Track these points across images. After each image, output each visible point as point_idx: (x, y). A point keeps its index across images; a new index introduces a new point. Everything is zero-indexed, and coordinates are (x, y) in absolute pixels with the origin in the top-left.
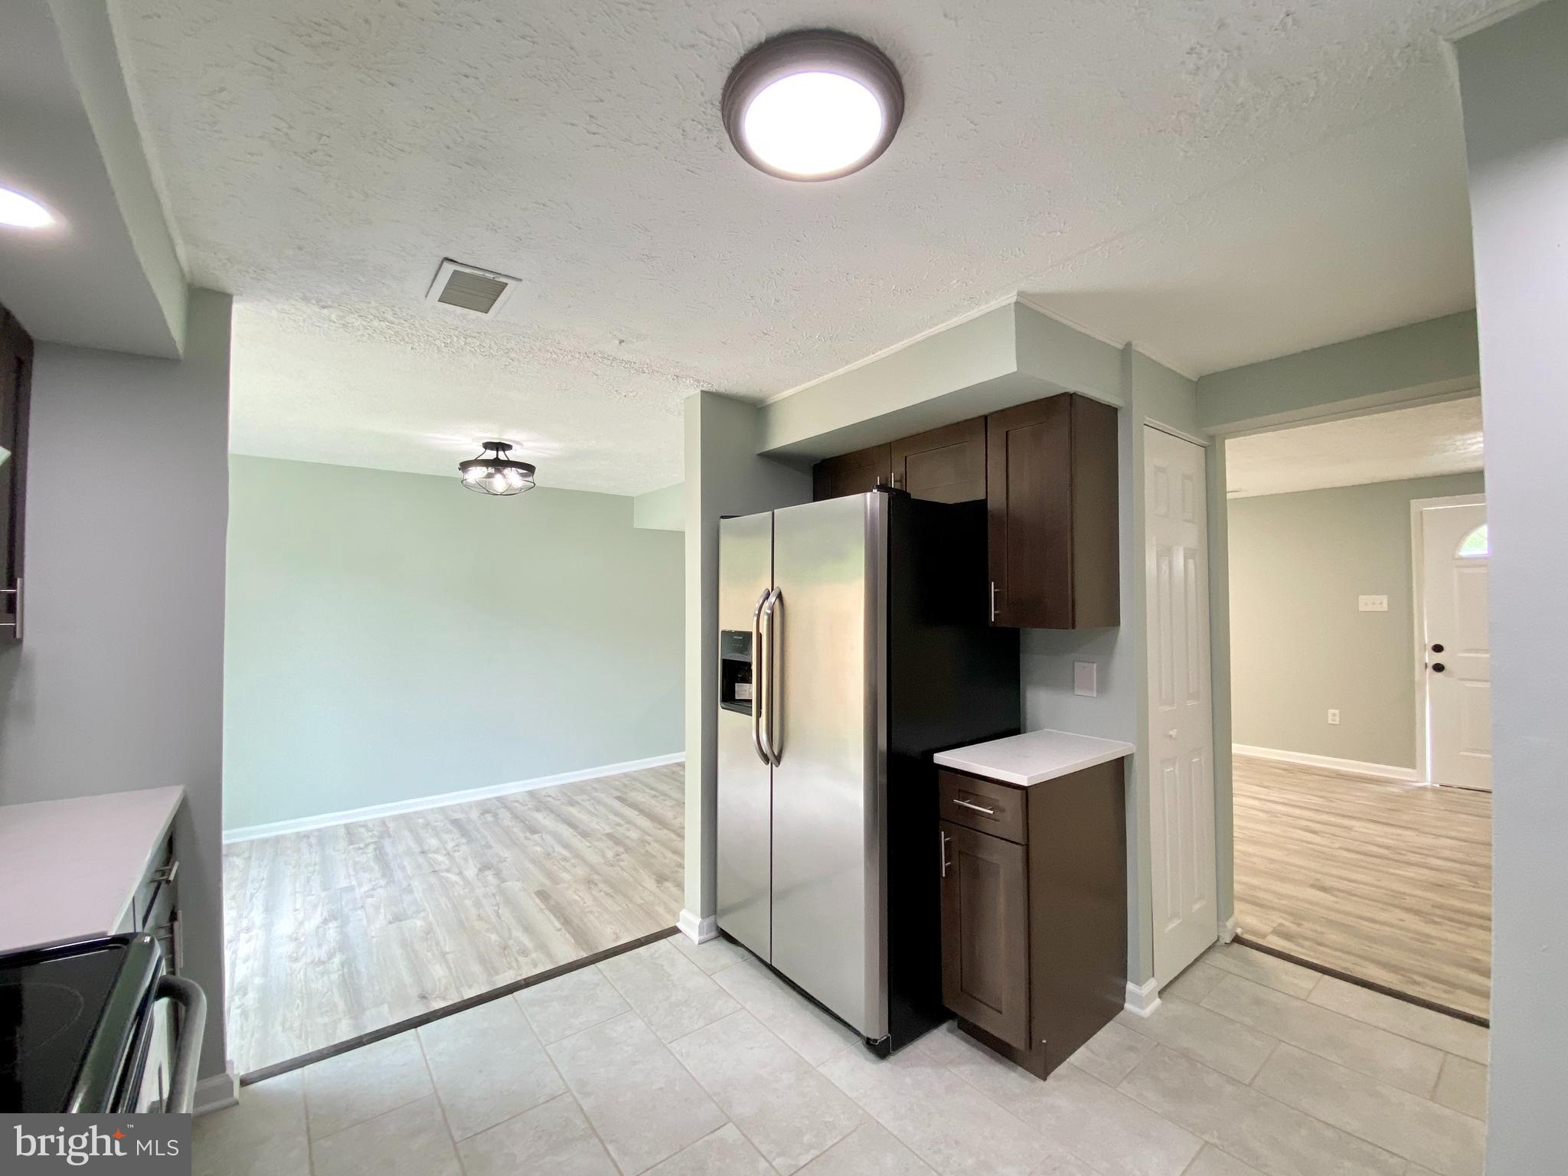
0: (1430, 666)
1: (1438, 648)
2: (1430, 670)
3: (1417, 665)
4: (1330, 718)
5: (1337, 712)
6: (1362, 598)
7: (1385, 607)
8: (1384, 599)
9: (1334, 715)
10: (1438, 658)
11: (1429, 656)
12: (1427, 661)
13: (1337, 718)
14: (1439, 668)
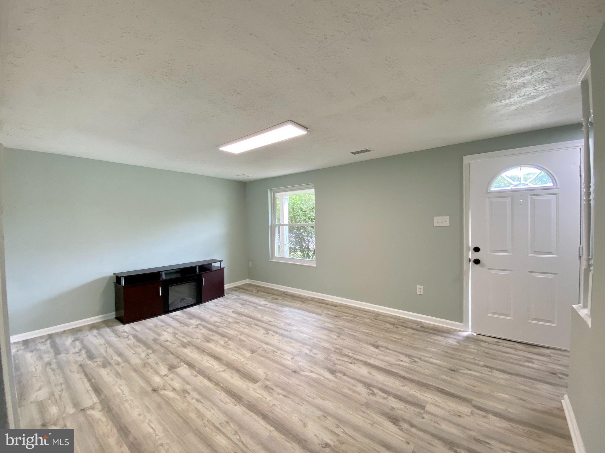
0: (472, 260)
1: (477, 249)
2: (472, 263)
3: (465, 260)
4: (418, 290)
5: (422, 287)
6: (436, 219)
7: (448, 224)
8: (448, 218)
9: (420, 289)
10: (477, 255)
11: (471, 254)
12: (470, 257)
13: (422, 290)
14: (477, 262)
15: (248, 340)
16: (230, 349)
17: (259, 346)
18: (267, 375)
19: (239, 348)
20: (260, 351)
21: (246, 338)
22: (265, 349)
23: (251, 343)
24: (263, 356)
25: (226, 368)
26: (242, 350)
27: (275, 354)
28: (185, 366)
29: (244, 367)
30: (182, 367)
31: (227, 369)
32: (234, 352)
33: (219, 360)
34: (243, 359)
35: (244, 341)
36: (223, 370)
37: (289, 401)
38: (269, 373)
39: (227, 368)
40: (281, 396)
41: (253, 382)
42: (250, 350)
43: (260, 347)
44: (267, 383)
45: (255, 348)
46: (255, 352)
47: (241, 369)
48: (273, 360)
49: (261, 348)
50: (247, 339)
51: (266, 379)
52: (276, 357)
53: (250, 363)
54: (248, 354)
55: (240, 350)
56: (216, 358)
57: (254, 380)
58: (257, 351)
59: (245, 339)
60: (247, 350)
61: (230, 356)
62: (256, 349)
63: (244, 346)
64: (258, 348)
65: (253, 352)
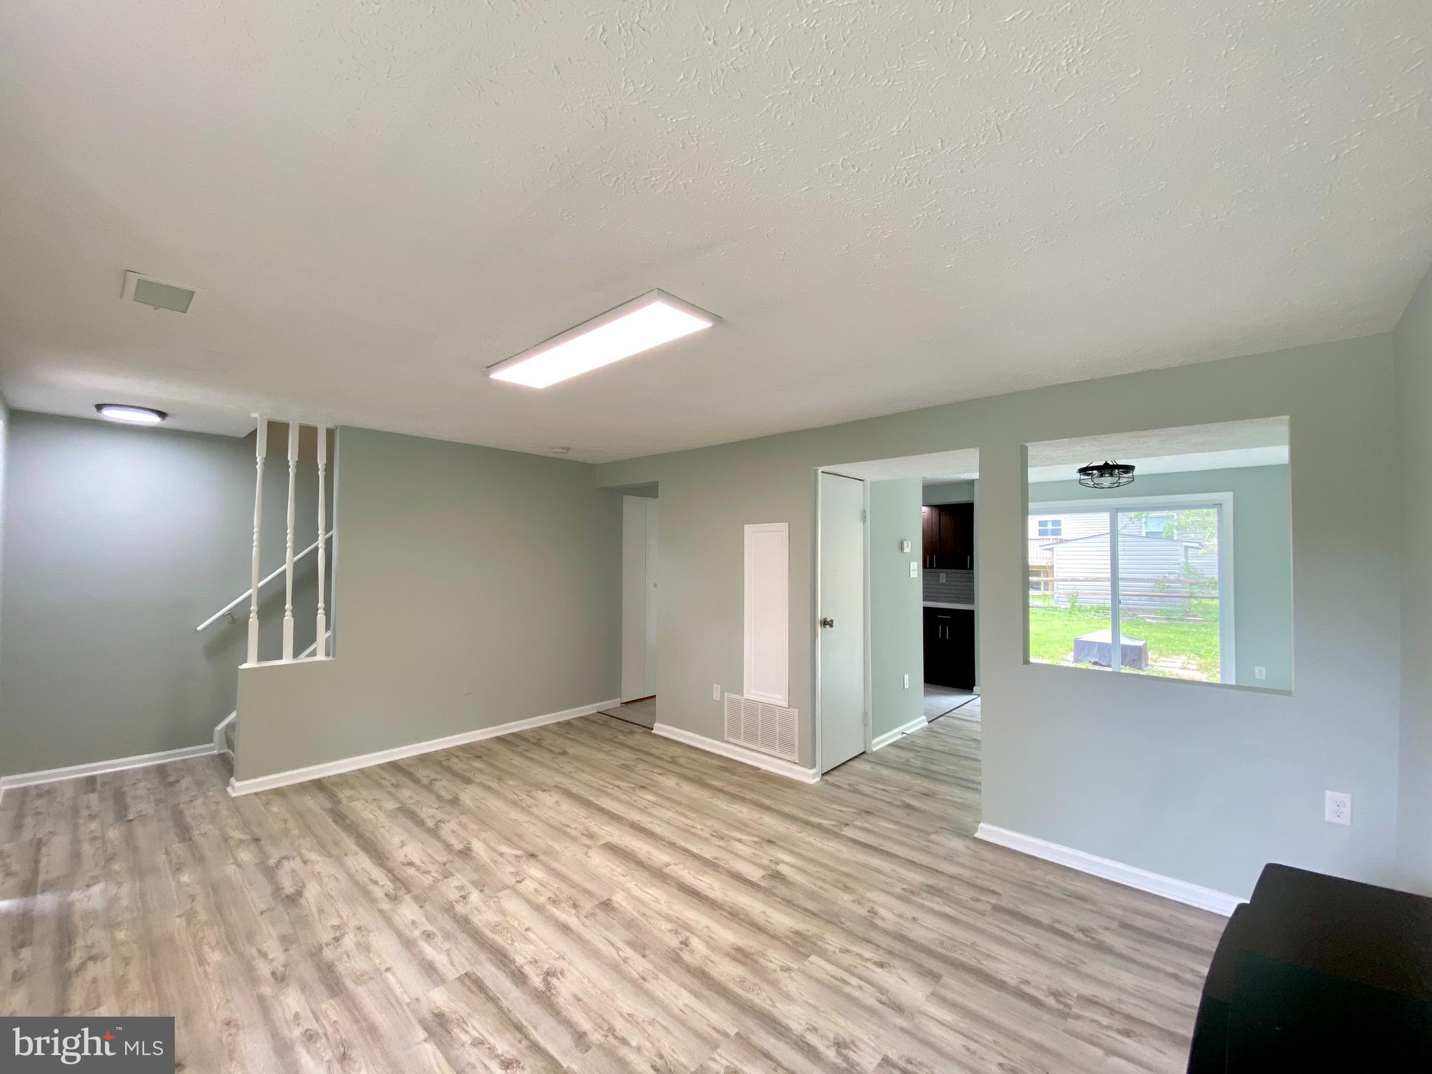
15: (618, 950)
16: (668, 918)
17: (587, 922)
18: (586, 853)
19: (642, 919)
20: (587, 905)
21: (625, 960)
22: (574, 911)
23: (611, 937)
24: (586, 891)
25: (666, 870)
26: (635, 914)
27: (553, 896)
28: (754, 880)
29: (627, 869)
30: (758, 877)
31: (662, 868)
32: (654, 906)
33: (685, 886)
34: (631, 885)
35: (631, 944)
36: (669, 867)
37: (563, 820)
38: (580, 856)
39: (663, 870)
40: (573, 826)
41: (612, 844)
42: (614, 910)
43: (585, 917)
44: (588, 842)
45: (601, 915)
46: (602, 903)
47: (633, 866)
48: (564, 881)
49: (585, 914)
50: (621, 953)
51: (589, 847)
52: (556, 886)
53: (616, 876)
54: (619, 899)
55: (639, 912)
56: (693, 893)
57: (611, 848)
58: (596, 906)
59: (629, 952)
60: (621, 913)
61: (663, 898)
62: (597, 911)
63: (630, 924)
64: (593, 914)
65: (606, 905)
